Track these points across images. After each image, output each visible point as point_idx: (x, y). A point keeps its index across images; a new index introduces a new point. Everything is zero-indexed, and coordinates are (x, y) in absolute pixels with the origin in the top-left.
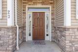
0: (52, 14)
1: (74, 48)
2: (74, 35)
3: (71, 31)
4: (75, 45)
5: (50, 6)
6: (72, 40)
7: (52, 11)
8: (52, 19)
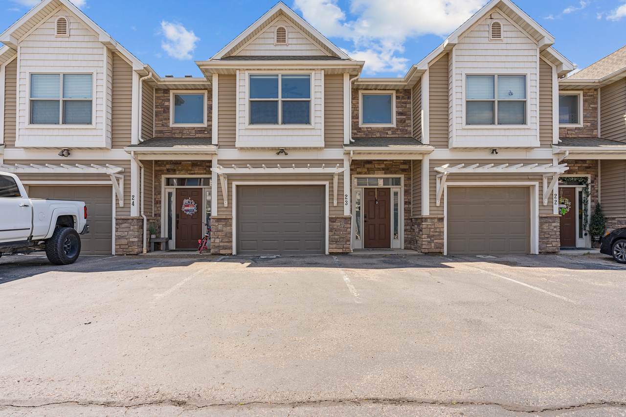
0: (406, 192)
1: (433, 245)
2: (433, 227)
3: (429, 223)
4: (435, 241)
5: (402, 176)
6: (431, 234)
7: (405, 185)
8: (406, 203)
